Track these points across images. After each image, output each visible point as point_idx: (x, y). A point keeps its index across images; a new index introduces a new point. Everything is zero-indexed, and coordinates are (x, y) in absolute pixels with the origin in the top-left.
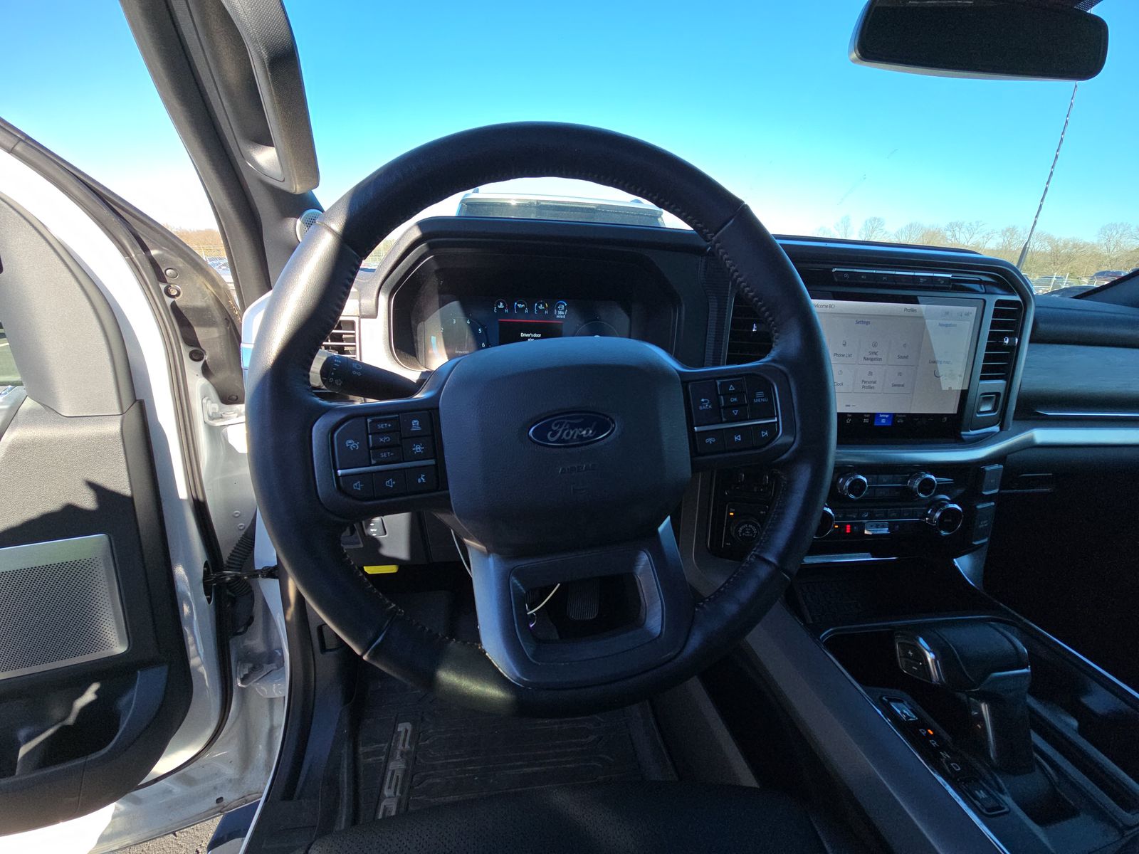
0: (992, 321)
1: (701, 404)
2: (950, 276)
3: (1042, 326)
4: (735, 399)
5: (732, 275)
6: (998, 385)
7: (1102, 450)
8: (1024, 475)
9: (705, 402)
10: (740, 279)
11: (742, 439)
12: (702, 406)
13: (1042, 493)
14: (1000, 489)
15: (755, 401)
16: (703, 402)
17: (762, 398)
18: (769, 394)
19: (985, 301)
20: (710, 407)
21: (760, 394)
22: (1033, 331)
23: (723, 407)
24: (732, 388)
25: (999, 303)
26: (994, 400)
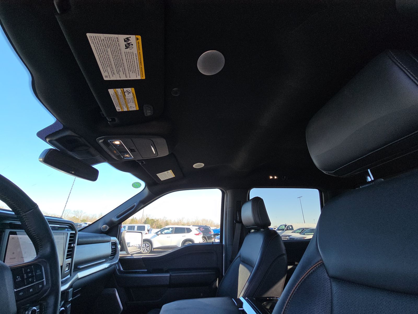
0: (69, 239)
1: (17, 278)
2: (59, 226)
3: (79, 240)
4: (30, 274)
5: (28, 227)
6: (69, 260)
7: (97, 273)
8: (75, 291)
9: (19, 277)
10: (31, 229)
11: (33, 290)
12: (17, 279)
13: (78, 297)
14: (72, 297)
15: (37, 274)
16: (18, 278)
17: (39, 272)
18: (41, 271)
19: (67, 233)
20: (20, 279)
21: (38, 271)
22: (77, 242)
23: (26, 279)
24: (29, 270)
25: (71, 234)
26: (68, 266)
